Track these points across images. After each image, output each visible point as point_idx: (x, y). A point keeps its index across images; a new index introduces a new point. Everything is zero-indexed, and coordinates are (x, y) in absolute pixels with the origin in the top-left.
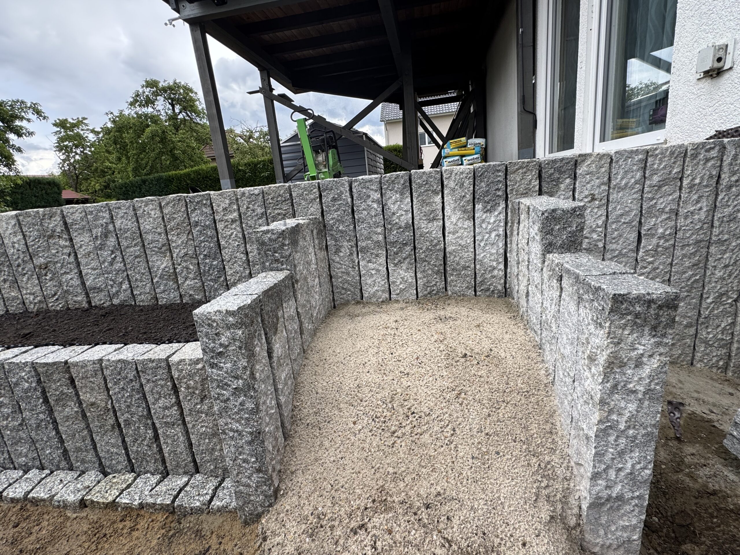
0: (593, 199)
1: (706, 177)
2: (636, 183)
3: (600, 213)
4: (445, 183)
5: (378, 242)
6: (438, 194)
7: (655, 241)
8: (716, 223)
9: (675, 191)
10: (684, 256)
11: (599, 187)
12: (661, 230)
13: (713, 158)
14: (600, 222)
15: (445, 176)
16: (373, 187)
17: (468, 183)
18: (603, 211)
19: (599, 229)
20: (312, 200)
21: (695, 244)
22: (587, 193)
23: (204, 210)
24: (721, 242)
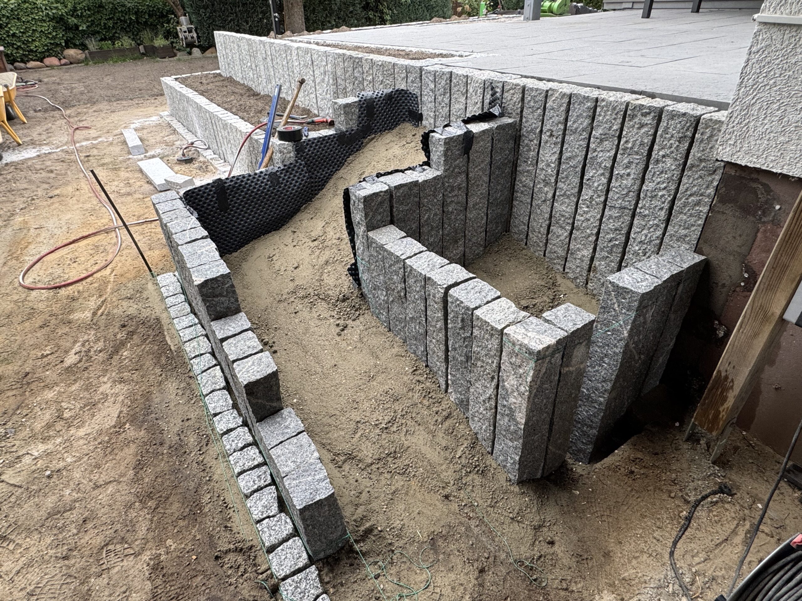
0: (552, 135)
1: (638, 143)
2: (584, 130)
4: (468, 88)
6: (463, 95)
7: (590, 192)
11: (557, 124)
13: (647, 124)
14: (554, 159)
18: (557, 149)
19: (553, 165)
21: (620, 208)
22: (548, 127)
24: (643, 216)
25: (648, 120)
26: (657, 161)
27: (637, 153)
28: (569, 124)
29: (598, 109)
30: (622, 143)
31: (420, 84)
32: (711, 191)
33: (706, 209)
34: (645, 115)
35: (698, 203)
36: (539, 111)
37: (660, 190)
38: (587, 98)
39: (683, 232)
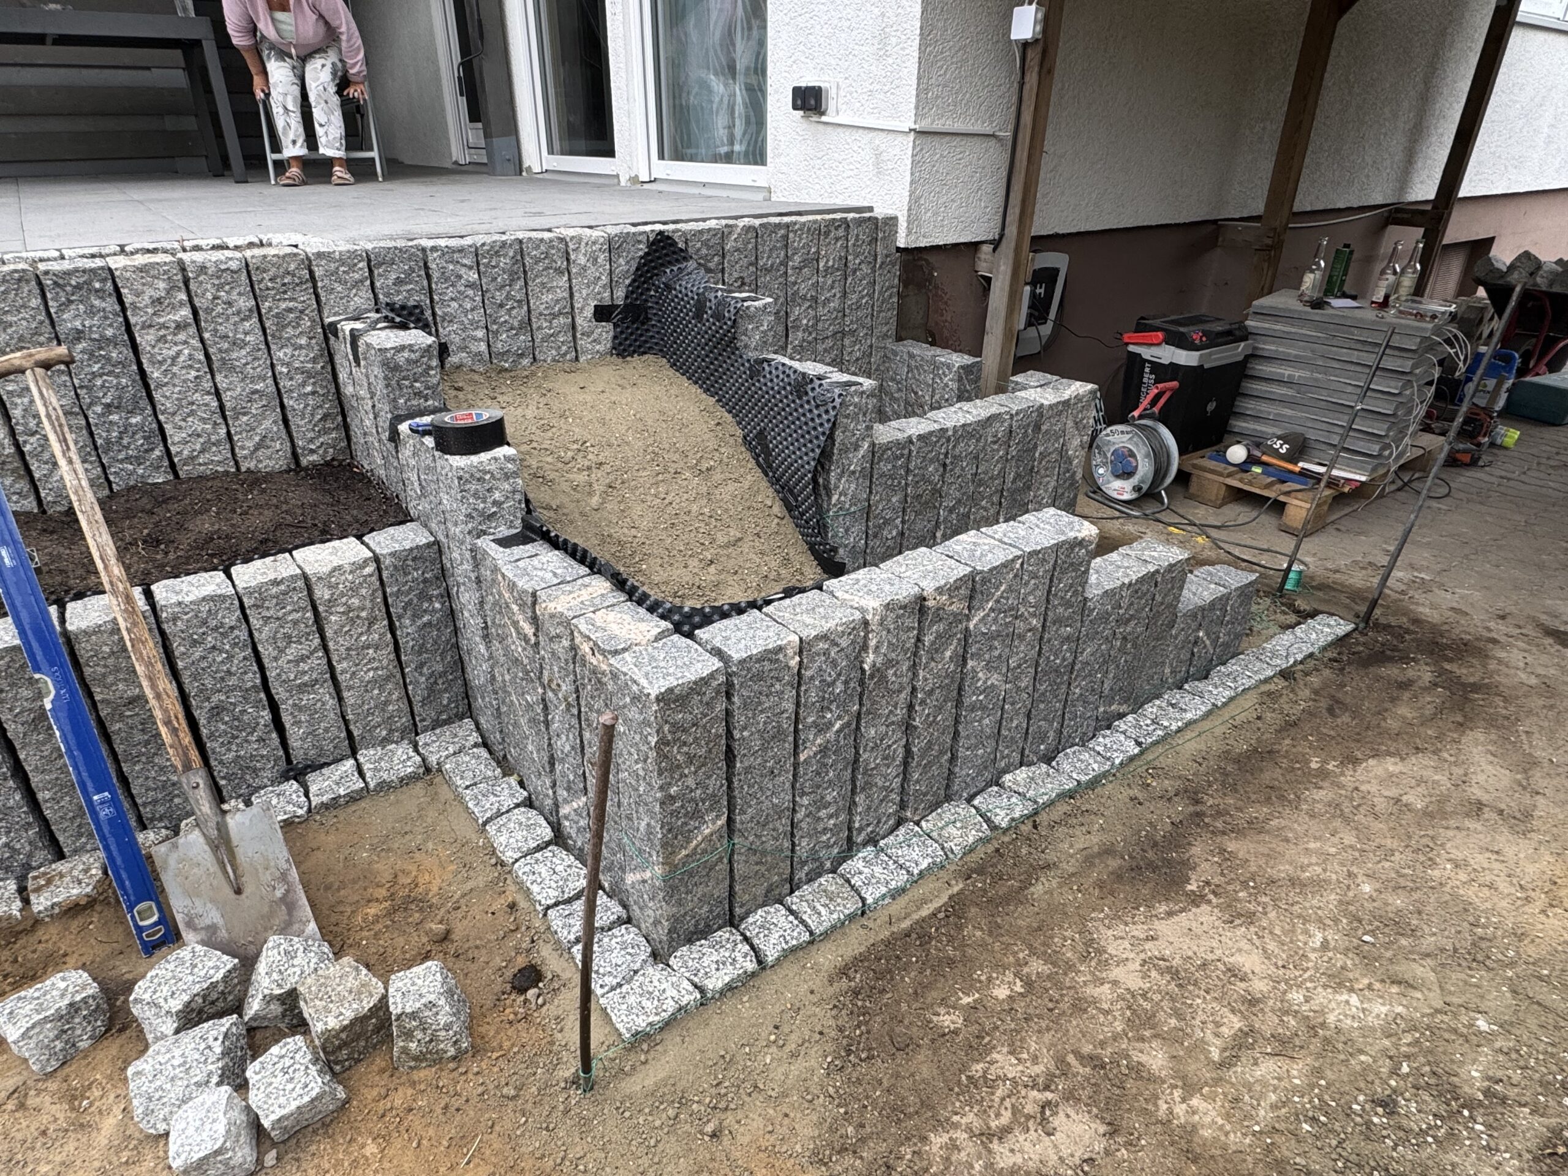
0: (743, 284)
1: (837, 258)
2: (781, 264)
4: (573, 257)
5: (479, 354)
6: (562, 273)
7: (800, 334)
8: (847, 311)
9: (813, 275)
10: (825, 350)
11: (747, 268)
12: (805, 322)
15: (571, 246)
16: (465, 261)
17: (602, 258)
20: (357, 284)
21: (833, 335)
22: (736, 275)
23: (97, 302)
24: (853, 332)
25: (841, 232)
26: (855, 271)
27: (838, 270)
28: (761, 263)
29: (791, 235)
30: (821, 264)
31: (425, 283)
32: (896, 281)
33: (895, 299)
34: (836, 229)
35: (891, 297)
36: (716, 259)
38: (778, 226)
39: (885, 329)
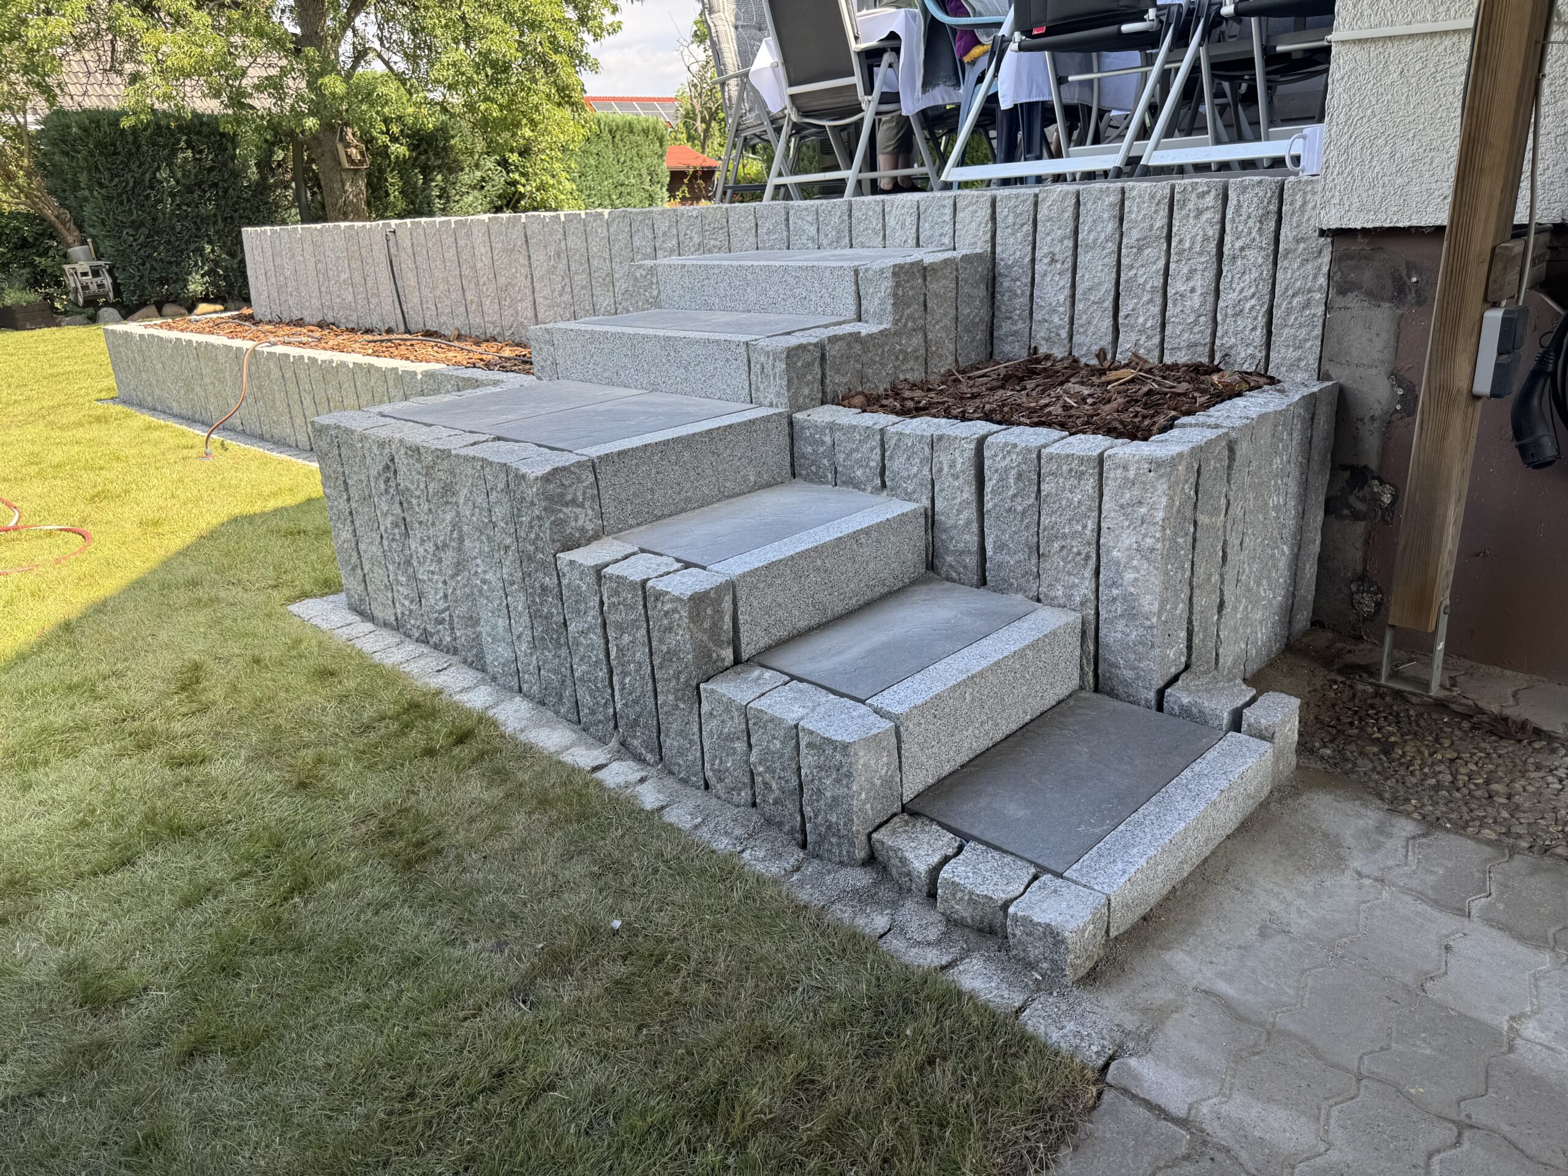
0: (1053, 261)
1: (1199, 238)
3: (1061, 284)
8: (1219, 317)
9: (1159, 258)
11: (1061, 241)
12: (1141, 320)
13: (1207, 208)
14: (1062, 298)
18: (1066, 281)
19: (1061, 309)
21: (1189, 347)
22: (1046, 250)
24: (1227, 349)
26: (1234, 259)
28: (1081, 235)
31: (785, 234)
33: (1320, 310)
36: (1025, 229)
37: (1246, 299)
39: (1294, 355)
